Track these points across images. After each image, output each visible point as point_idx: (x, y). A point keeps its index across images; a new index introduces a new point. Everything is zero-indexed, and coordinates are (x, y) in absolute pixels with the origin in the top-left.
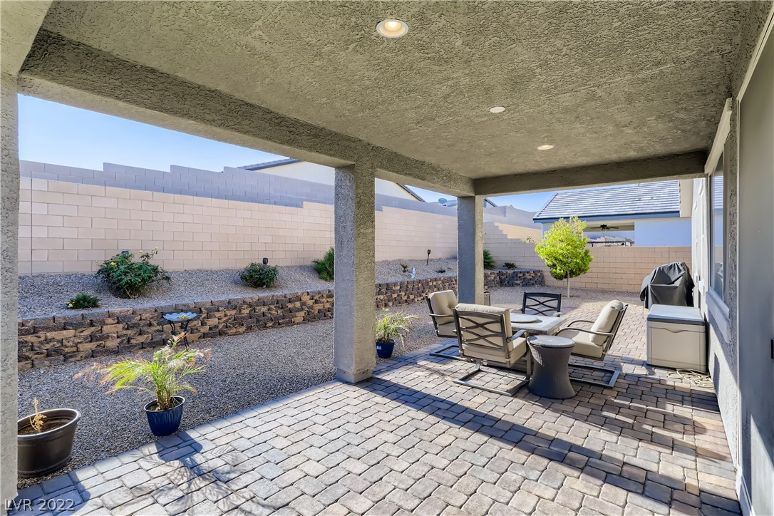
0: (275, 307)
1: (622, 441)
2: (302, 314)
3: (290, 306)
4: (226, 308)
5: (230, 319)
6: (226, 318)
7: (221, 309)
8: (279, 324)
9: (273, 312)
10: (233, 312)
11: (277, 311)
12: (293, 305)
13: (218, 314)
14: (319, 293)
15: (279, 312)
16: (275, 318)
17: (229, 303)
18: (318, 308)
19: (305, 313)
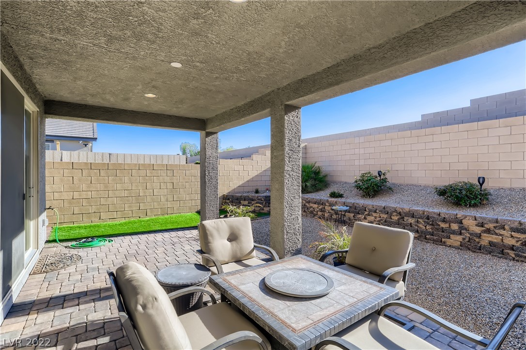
0: (424, 222)
1: (83, 318)
2: (459, 238)
3: (443, 225)
4: (381, 211)
5: (382, 220)
6: (379, 219)
7: (377, 211)
8: (426, 238)
9: (421, 226)
10: (385, 216)
11: (426, 227)
12: (447, 225)
13: (374, 214)
14: (497, 221)
15: (427, 227)
16: (422, 232)
17: (384, 208)
18: (490, 239)
19: (464, 239)
